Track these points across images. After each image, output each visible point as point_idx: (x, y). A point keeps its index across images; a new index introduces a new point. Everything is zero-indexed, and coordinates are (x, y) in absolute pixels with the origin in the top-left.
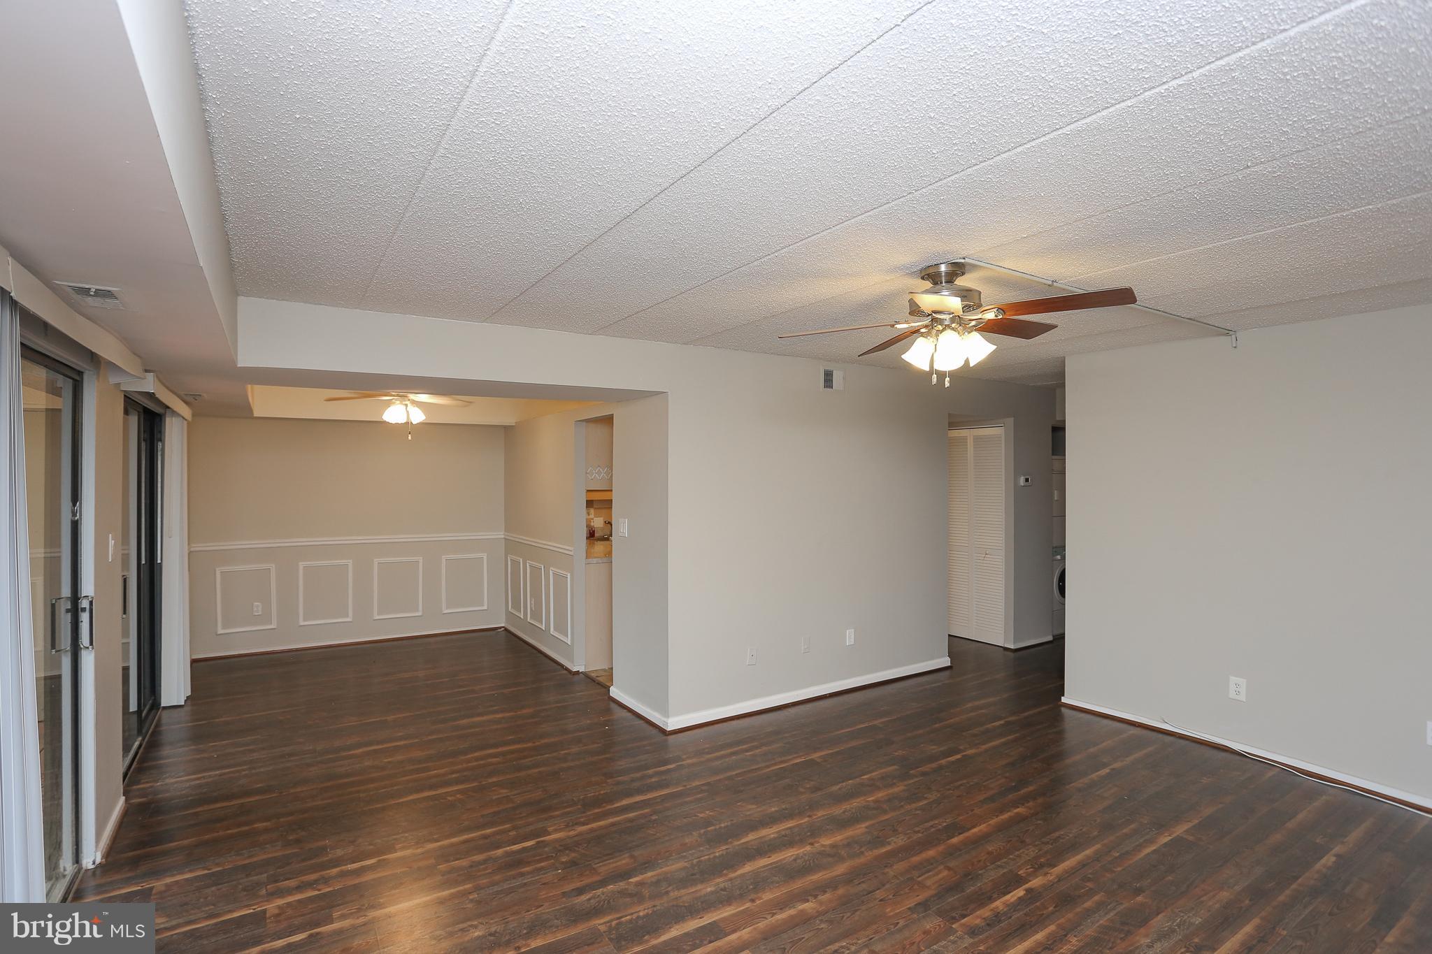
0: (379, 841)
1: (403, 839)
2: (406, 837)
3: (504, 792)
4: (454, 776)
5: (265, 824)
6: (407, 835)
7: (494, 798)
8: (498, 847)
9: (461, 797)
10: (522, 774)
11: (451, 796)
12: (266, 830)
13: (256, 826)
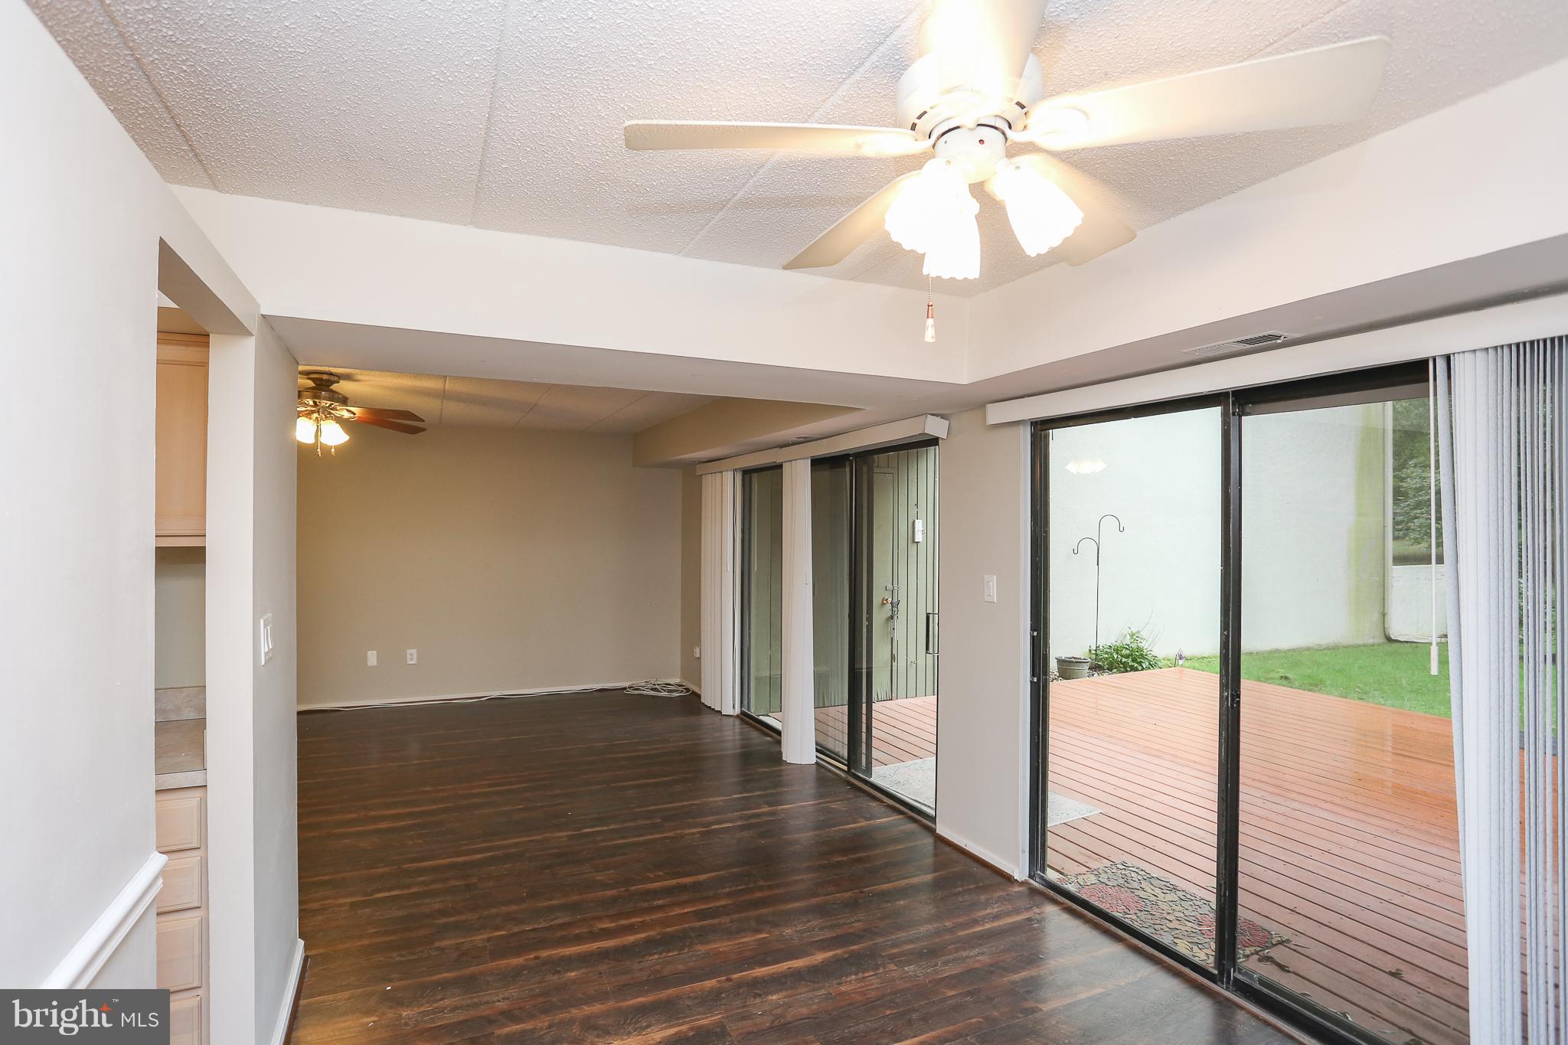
2: (695, 841)
3: (600, 877)
4: (660, 902)
7: (612, 871)
8: (613, 829)
9: (648, 874)
10: (575, 898)
11: (660, 876)
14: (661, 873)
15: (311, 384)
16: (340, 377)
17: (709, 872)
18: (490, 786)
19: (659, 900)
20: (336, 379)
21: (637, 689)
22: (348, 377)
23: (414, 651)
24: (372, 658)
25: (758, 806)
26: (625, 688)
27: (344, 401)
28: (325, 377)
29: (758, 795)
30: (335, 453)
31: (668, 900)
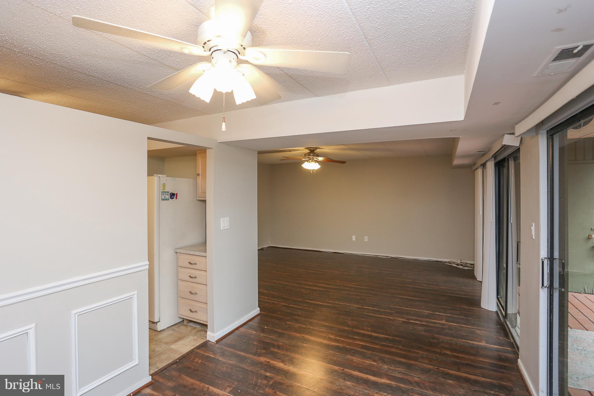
0: (405, 326)
1: (398, 323)
2: (396, 323)
5: (446, 352)
6: (396, 324)
9: (365, 328)
12: (446, 349)
13: (450, 353)
14: (370, 329)
15: (309, 151)
16: (316, 148)
17: (387, 335)
18: (356, 285)
19: (357, 336)
20: (315, 149)
21: (450, 263)
22: (319, 148)
23: (367, 237)
24: (354, 238)
25: (441, 320)
26: (446, 262)
27: (318, 156)
28: (312, 149)
29: (449, 316)
30: (316, 172)
31: (361, 338)
